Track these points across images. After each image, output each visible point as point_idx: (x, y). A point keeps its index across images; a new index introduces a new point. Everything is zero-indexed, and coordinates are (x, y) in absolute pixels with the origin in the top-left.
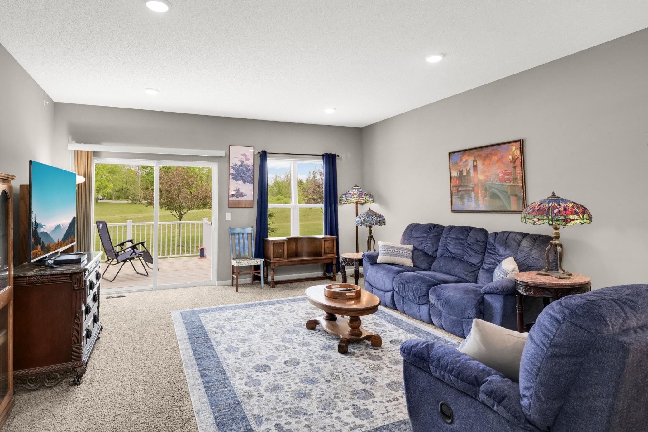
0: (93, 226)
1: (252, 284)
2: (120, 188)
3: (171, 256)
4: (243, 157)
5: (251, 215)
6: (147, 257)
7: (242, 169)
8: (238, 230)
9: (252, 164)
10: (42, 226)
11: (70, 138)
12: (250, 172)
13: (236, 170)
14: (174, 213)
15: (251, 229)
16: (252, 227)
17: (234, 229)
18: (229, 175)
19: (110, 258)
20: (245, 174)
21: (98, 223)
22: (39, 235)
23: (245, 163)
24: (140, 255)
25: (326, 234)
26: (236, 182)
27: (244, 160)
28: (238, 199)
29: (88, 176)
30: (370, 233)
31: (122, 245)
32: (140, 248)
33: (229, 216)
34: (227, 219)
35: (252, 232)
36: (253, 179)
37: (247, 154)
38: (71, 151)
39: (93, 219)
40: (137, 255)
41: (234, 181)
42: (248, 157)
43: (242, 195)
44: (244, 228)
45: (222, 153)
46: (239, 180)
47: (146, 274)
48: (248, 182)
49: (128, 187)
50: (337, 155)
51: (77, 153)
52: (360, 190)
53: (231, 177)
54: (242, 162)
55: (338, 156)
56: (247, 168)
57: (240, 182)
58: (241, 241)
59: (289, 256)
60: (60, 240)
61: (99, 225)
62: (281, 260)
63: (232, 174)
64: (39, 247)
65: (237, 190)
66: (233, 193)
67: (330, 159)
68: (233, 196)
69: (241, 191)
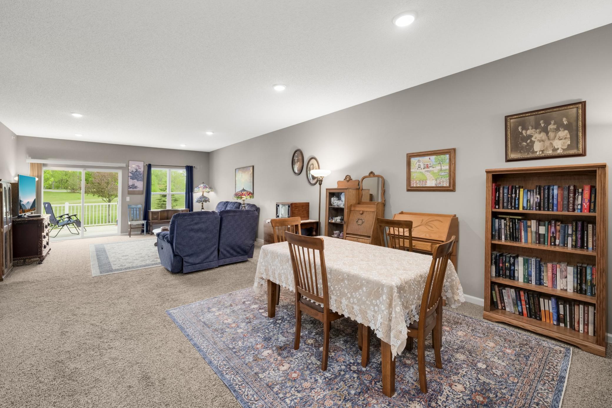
0: (43, 206)
1: (141, 234)
2: (59, 179)
3: (97, 225)
4: (137, 167)
5: (141, 198)
6: (78, 223)
7: (136, 174)
8: (133, 206)
9: (143, 171)
10: (22, 202)
11: (28, 156)
12: (142, 175)
13: (132, 174)
14: (105, 199)
15: (141, 206)
16: (142, 205)
17: (131, 205)
19: (52, 225)
20: (138, 176)
21: (45, 204)
22: (21, 205)
23: (138, 170)
24: (74, 222)
25: (186, 208)
26: (132, 180)
27: (138, 169)
28: (133, 190)
29: (39, 177)
30: (202, 206)
31: (61, 217)
32: (74, 218)
33: (128, 199)
34: (127, 200)
36: (143, 179)
37: (140, 165)
38: (29, 163)
39: (42, 202)
40: (71, 222)
41: (131, 180)
42: (140, 167)
43: (136, 187)
44: (137, 205)
45: (124, 165)
46: (135, 179)
47: (78, 233)
48: (140, 180)
49: (68, 179)
50: (193, 166)
51: (32, 165)
52: (204, 185)
53: (129, 178)
54: (137, 170)
55: (195, 167)
56: (139, 173)
57: (135, 181)
58: (135, 212)
59: (161, 219)
60: (29, 208)
61: (45, 205)
62: (156, 221)
63: (130, 176)
64: (21, 210)
65: (133, 185)
66: (131, 186)
67: (190, 168)
68: (131, 188)
69: (136, 185)
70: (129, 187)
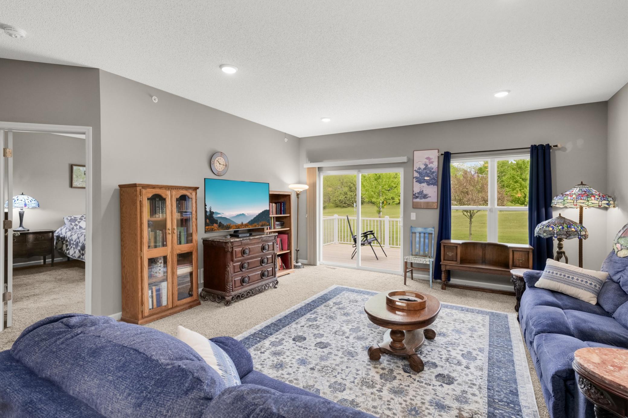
4: (427, 161)
5: (434, 216)
7: (426, 172)
8: (420, 230)
9: (437, 166)
12: (434, 174)
13: (419, 173)
15: (432, 229)
16: (434, 228)
17: (416, 228)
18: (414, 178)
20: (429, 177)
23: (429, 166)
26: (419, 185)
27: (428, 163)
28: (421, 201)
29: (314, 184)
33: (413, 216)
34: (412, 219)
35: (433, 233)
36: (437, 181)
37: (431, 157)
38: (306, 168)
41: (417, 183)
42: (432, 160)
43: (425, 197)
44: (425, 228)
45: (404, 159)
46: (423, 183)
48: (432, 184)
50: (553, 145)
51: (309, 169)
53: (415, 180)
54: (426, 165)
55: (555, 146)
56: (431, 171)
57: (425, 185)
58: (422, 240)
59: (462, 262)
60: (246, 223)
62: (454, 263)
63: (416, 177)
64: (215, 225)
65: (421, 193)
66: (417, 195)
67: (540, 151)
68: (417, 197)
69: (425, 192)
70: (415, 196)
